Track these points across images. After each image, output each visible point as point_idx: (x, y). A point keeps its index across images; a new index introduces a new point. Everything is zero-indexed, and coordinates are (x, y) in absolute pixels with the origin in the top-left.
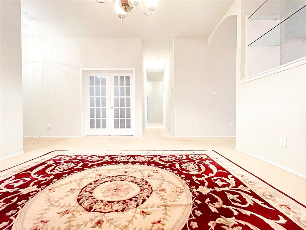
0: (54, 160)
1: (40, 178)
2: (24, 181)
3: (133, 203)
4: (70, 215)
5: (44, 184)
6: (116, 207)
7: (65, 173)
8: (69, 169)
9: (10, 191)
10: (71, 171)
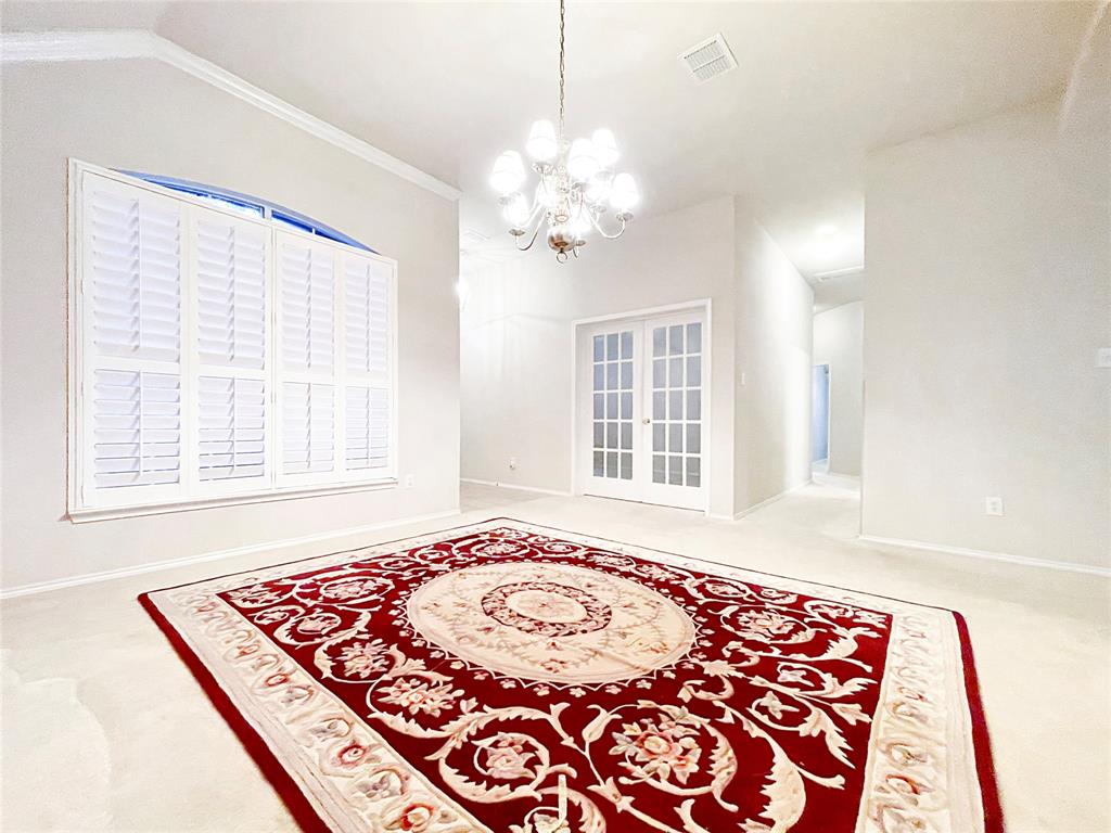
0: (492, 535)
1: (459, 557)
2: (441, 554)
3: (553, 630)
4: (464, 609)
5: (458, 565)
6: (526, 624)
7: (492, 559)
8: (503, 554)
9: (423, 562)
10: (502, 558)
